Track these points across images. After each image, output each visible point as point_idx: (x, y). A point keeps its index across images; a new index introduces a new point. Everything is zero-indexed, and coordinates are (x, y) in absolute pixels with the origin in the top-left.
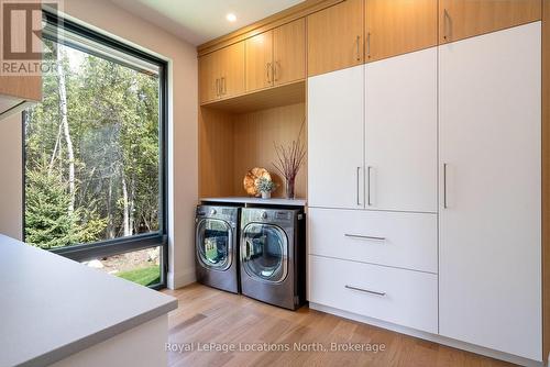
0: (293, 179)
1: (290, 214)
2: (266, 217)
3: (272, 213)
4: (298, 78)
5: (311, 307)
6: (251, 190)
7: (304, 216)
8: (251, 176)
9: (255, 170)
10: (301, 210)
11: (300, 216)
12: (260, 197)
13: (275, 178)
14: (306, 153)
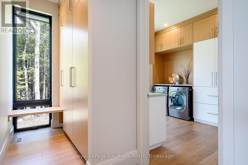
0: (188, 78)
1: (187, 89)
2: (178, 90)
3: (180, 88)
4: (190, 43)
5: (195, 120)
6: (171, 82)
7: (192, 89)
8: (171, 77)
9: (173, 75)
10: (191, 87)
11: (190, 90)
12: (175, 84)
13: (181, 77)
14: (193, 68)
